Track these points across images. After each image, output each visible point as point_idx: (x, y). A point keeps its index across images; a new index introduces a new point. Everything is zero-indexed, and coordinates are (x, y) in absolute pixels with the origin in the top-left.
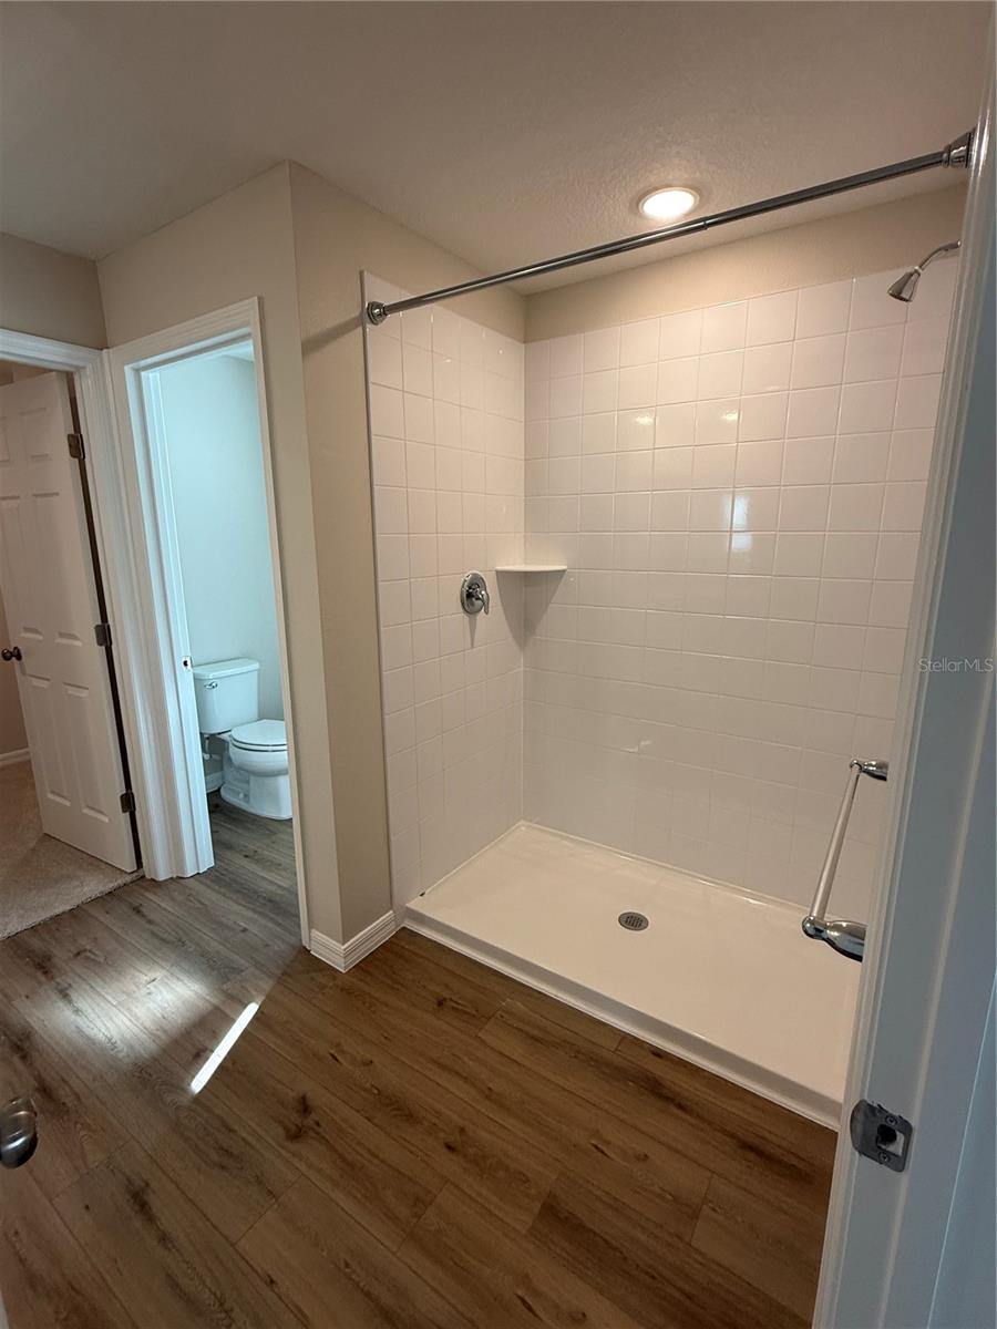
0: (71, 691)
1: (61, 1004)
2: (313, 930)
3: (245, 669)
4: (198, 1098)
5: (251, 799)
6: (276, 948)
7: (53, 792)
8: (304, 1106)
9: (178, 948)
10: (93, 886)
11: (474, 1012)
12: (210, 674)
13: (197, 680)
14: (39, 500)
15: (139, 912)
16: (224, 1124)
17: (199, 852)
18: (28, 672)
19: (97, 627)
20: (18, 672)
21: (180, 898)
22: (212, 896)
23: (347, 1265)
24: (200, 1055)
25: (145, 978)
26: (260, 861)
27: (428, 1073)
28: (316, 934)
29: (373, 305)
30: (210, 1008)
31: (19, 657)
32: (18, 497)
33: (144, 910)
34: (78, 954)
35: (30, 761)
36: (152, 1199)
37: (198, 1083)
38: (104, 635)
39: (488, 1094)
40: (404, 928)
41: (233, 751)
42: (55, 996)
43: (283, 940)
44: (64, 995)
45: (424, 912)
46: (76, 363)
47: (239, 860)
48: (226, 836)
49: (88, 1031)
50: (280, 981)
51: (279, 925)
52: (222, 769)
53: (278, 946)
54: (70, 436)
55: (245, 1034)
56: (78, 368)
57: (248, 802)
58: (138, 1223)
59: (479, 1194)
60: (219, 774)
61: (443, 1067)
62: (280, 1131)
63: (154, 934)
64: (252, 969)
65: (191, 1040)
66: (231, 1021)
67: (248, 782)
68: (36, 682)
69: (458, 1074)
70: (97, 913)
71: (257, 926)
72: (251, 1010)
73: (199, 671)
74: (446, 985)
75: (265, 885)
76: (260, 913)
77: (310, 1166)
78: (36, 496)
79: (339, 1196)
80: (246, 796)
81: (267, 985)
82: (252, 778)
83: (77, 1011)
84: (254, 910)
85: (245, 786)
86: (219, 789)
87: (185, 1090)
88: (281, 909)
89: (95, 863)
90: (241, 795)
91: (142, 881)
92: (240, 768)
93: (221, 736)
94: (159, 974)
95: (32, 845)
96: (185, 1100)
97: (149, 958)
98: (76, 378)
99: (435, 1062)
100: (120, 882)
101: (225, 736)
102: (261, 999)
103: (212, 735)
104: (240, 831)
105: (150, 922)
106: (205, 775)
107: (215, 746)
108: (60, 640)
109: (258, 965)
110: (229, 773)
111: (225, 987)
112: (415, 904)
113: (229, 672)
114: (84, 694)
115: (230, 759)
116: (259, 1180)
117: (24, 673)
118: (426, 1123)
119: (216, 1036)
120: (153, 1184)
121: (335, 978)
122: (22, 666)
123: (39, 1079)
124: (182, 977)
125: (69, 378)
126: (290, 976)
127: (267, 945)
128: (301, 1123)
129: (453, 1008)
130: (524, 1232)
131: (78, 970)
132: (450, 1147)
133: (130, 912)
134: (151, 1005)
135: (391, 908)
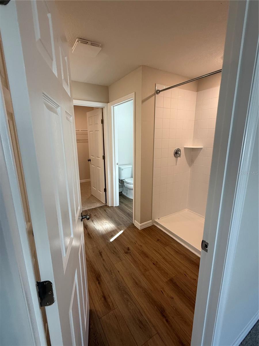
0: (98, 168)
1: (92, 222)
2: (135, 220)
3: (129, 167)
4: (111, 242)
5: (128, 194)
6: (128, 223)
7: (94, 187)
8: (128, 249)
9: (111, 218)
10: (98, 205)
11: (165, 243)
12: (122, 167)
13: (119, 168)
14: (96, 132)
15: (105, 211)
16: (115, 247)
17: (116, 202)
18: (92, 164)
19: (103, 156)
20: (90, 164)
21: (112, 210)
22: (118, 211)
23: (131, 274)
24: (112, 236)
25: (105, 222)
26: (128, 206)
27: (153, 251)
28: (135, 221)
29: (157, 90)
30: (115, 229)
31: (90, 161)
32: (93, 131)
33: (106, 211)
34: (95, 215)
35: (90, 182)
36: (102, 254)
37: (112, 240)
38: (104, 157)
39: (164, 258)
40: (154, 225)
41: (125, 184)
42: (91, 221)
43: (130, 221)
44: (93, 221)
45: (158, 222)
46: (103, 106)
47: (124, 205)
48: (122, 200)
49: (95, 227)
50: (128, 228)
51: (129, 218)
52: (123, 187)
53: (129, 222)
54: (102, 120)
55: (120, 235)
56: (104, 107)
57: (127, 195)
58: (100, 256)
59: (157, 273)
60: (122, 188)
61: (156, 251)
62: (124, 252)
63: (107, 215)
64: (123, 225)
65: (112, 233)
66: (118, 232)
67: (127, 191)
68: (93, 166)
69: (158, 253)
70: (99, 209)
71: (125, 218)
72: (122, 232)
73: (119, 166)
74: (160, 237)
75: (128, 211)
76: (126, 216)
77: (128, 258)
78: (96, 131)
79: (132, 264)
80: (127, 194)
81: (125, 228)
82: (128, 190)
83: (94, 224)
84: (125, 215)
85: (127, 192)
86: (122, 192)
87: (109, 241)
88: (130, 215)
89: (99, 201)
90: (126, 193)
91: (106, 206)
92: (126, 187)
93: (123, 180)
94: (107, 222)
95: (90, 196)
96: (109, 242)
97: (106, 219)
98: (103, 109)
99: (154, 250)
100: (103, 205)
101: (124, 180)
102: (124, 230)
103: (122, 180)
104: (125, 200)
105: (107, 213)
106: (119, 188)
107: (122, 182)
108: (97, 158)
109: (124, 224)
110: (124, 189)
111: (118, 226)
112: (157, 220)
113: (126, 167)
114: (100, 168)
115: (124, 185)
116: (119, 257)
117: (91, 164)
118: (150, 259)
119: (115, 234)
120: (103, 252)
121: (138, 230)
122: (91, 162)
123: (88, 232)
124: (111, 223)
125: (102, 109)
126: (130, 227)
127: (126, 221)
128: (127, 251)
129: (161, 242)
130: (165, 281)
131: (95, 218)
132: (154, 264)
133: (104, 210)
134: (105, 226)
135: (151, 220)
